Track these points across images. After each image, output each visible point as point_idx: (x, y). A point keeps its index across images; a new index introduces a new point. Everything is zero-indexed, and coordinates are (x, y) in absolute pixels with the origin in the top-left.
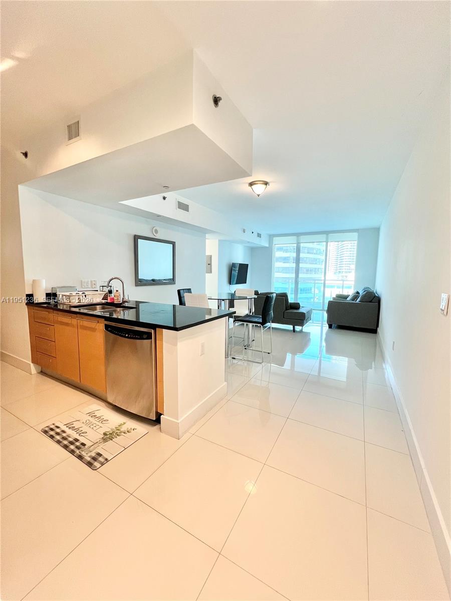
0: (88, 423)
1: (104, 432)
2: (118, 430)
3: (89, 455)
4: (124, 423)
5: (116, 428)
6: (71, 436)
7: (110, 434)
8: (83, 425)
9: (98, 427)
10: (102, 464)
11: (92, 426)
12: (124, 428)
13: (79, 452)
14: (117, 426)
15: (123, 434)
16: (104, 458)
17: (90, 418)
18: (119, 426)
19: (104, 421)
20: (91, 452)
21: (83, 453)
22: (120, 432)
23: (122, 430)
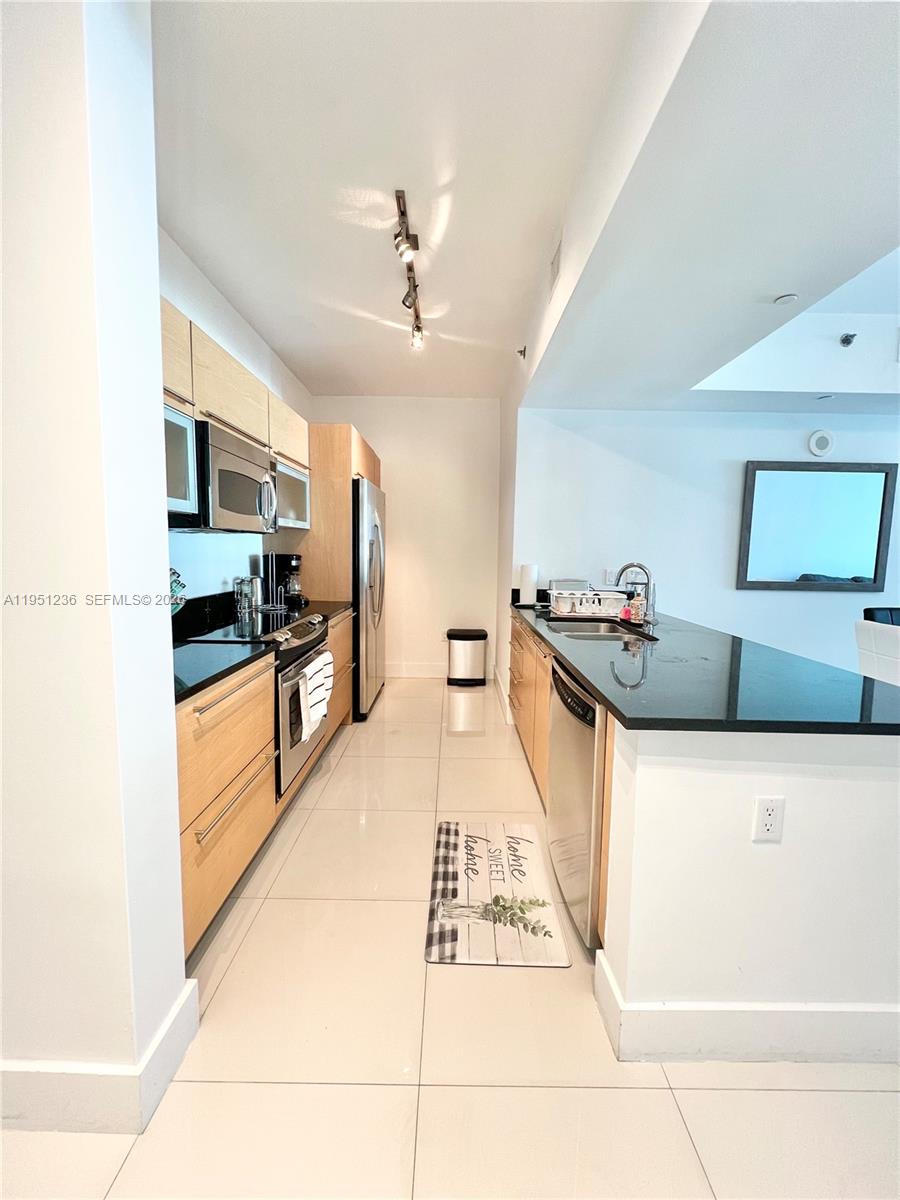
0: (494, 856)
1: (499, 895)
2: (523, 911)
3: (443, 921)
4: (543, 904)
5: (522, 902)
6: (456, 862)
7: (503, 907)
8: (485, 855)
9: (500, 875)
10: (441, 961)
11: (494, 868)
12: (532, 915)
13: (438, 903)
14: (527, 901)
15: (521, 925)
16: (453, 949)
17: (504, 848)
18: (531, 902)
19: (519, 871)
20: (451, 917)
21: (440, 911)
22: (521, 919)
23: (528, 915)
